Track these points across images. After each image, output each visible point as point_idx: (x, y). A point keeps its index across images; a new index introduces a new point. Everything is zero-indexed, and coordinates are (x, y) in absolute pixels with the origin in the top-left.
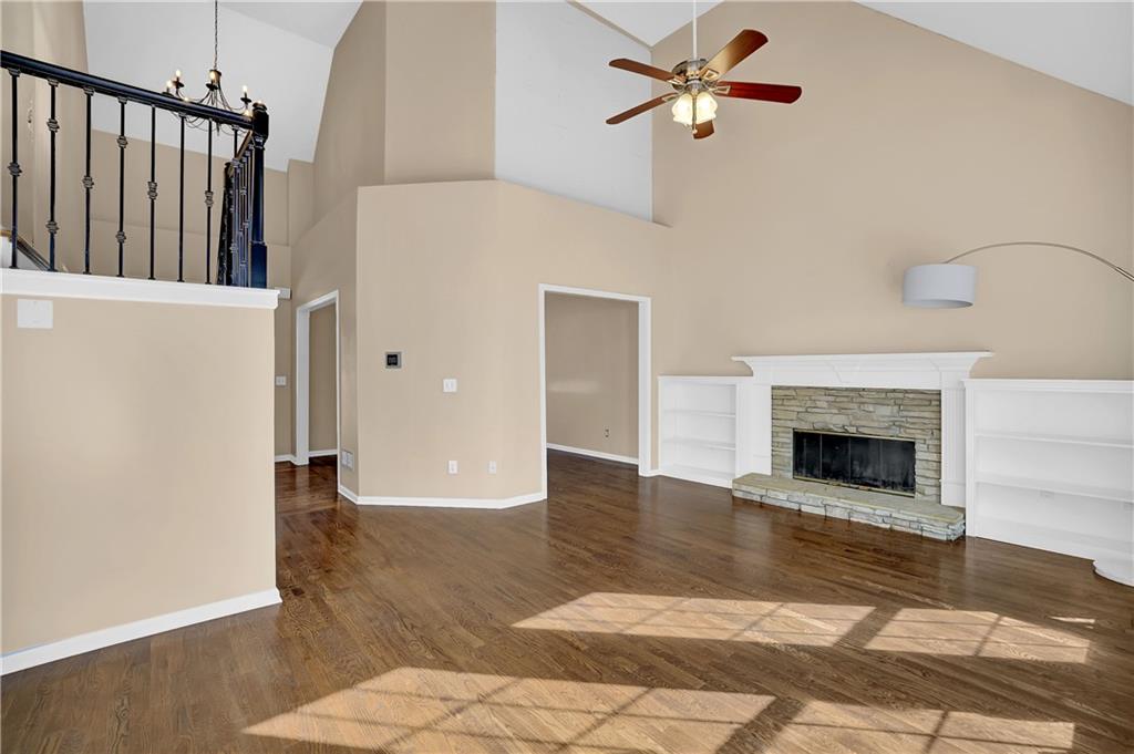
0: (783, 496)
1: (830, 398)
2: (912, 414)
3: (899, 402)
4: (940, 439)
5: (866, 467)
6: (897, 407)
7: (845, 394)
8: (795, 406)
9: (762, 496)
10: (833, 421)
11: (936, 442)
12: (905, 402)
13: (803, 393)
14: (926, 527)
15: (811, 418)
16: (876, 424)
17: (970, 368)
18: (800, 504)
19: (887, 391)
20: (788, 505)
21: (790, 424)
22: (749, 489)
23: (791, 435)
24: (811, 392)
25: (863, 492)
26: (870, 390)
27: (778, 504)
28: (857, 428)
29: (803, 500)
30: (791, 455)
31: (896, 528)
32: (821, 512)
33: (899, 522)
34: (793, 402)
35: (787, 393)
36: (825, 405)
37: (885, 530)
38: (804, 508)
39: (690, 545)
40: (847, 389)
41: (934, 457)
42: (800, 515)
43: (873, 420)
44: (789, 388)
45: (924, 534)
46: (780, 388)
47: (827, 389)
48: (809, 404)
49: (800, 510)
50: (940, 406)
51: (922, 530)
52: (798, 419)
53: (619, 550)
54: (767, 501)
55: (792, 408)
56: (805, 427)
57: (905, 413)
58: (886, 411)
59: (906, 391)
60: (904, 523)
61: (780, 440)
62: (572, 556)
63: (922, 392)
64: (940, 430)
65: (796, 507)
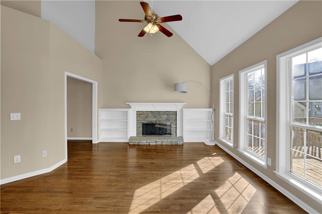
0: (145, 142)
1: (152, 114)
2: (170, 117)
3: (168, 114)
4: (176, 122)
5: (160, 131)
6: (167, 115)
7: (156, 113)
8: (143, 116)
9: (138, 143)
10: (152, 120)
11: (176, 123)
12: (169, 114)
13: (145, 112)
14: (178, 142)
15: (147, 119)
16: (163, 119)
17: (182, 106)
18: (149, 143)
19: (165, 112)
20: (146, 144)
21: (142, 121)
22: (135, 141)
23: (142, 124)
24: (147, 113)
25: (160, 137)
26: (162, 111)
27: (143, 144)
28: (159, 121)
29: (151, 142)
30: (142, 130)
31: (172, 144)
32: (155, 144)
33: (173, 142)
34: (142, 115)
35: (141, 113)
36: (151, 116)
37: (170, 145)
38: (151, 144)
39: (139, 162)
40: (156, 111)
41: (175, 126)
42: (149, 146)
43: (162, 119)
44: (141, 111)
45: (178, 144)
46: (139, 112)
47: (151, 111)
48: (147, 115)
49: (149, 144)
50: (176, 115)
51: (177, 143)
52: (144, 120)
53: (122, 172)
54: (140, 144)
55: (142, 117)
56: (145, 122)
57: (169, 117)
58: (165, 116)
59: (169, 112)
60: (174, 142)
61: (139, 126)
62: (109, 180)
63: (173, 112)
64: (176, 120)
65: (148, 144)
